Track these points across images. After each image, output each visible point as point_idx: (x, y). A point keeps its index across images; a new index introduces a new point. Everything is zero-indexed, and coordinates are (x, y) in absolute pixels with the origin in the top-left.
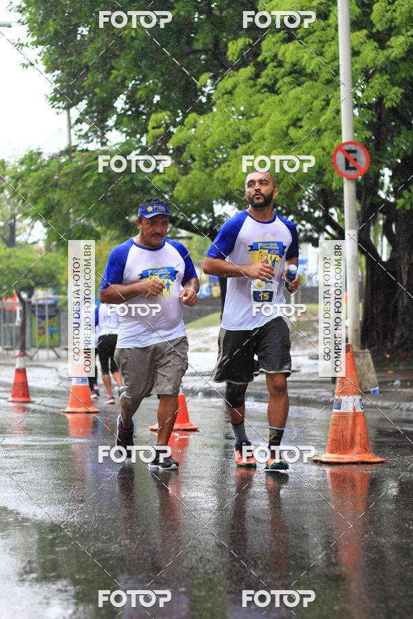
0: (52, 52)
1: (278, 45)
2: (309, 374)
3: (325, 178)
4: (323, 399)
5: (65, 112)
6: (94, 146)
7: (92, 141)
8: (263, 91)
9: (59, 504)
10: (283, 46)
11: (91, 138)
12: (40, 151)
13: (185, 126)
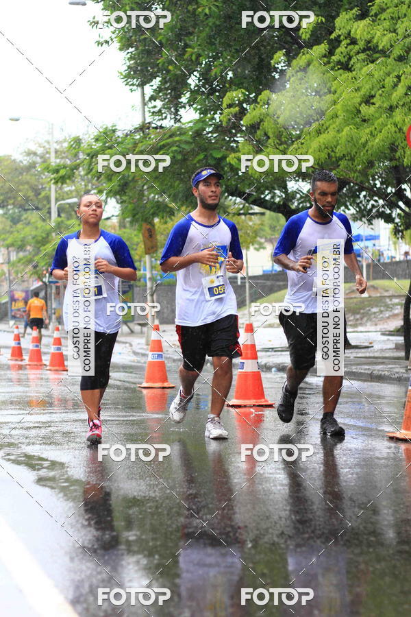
0: (126, 30)
1: (351, 22)
2: (382, 350)
3: (398, 155)
4: (397, 376)
5: (139, 89)
6: (168, 123)
7: (166, 118)
8: (336, 68)
9: (140, 479)
10: (356, 23)
11: (164, 115)
12: (114, 128)
13: (258, 103)
